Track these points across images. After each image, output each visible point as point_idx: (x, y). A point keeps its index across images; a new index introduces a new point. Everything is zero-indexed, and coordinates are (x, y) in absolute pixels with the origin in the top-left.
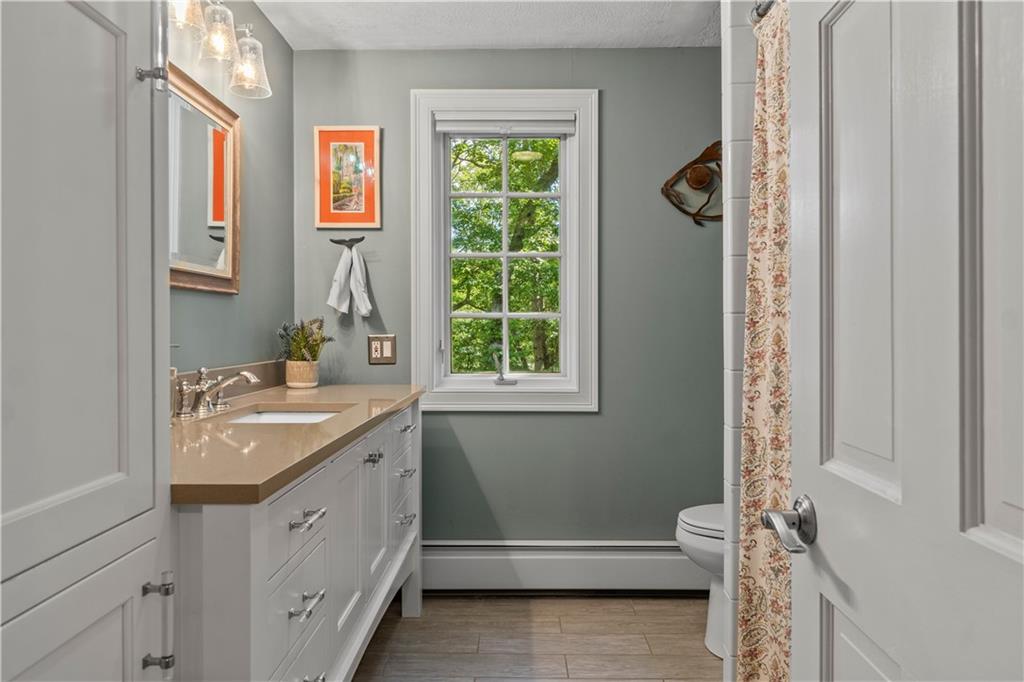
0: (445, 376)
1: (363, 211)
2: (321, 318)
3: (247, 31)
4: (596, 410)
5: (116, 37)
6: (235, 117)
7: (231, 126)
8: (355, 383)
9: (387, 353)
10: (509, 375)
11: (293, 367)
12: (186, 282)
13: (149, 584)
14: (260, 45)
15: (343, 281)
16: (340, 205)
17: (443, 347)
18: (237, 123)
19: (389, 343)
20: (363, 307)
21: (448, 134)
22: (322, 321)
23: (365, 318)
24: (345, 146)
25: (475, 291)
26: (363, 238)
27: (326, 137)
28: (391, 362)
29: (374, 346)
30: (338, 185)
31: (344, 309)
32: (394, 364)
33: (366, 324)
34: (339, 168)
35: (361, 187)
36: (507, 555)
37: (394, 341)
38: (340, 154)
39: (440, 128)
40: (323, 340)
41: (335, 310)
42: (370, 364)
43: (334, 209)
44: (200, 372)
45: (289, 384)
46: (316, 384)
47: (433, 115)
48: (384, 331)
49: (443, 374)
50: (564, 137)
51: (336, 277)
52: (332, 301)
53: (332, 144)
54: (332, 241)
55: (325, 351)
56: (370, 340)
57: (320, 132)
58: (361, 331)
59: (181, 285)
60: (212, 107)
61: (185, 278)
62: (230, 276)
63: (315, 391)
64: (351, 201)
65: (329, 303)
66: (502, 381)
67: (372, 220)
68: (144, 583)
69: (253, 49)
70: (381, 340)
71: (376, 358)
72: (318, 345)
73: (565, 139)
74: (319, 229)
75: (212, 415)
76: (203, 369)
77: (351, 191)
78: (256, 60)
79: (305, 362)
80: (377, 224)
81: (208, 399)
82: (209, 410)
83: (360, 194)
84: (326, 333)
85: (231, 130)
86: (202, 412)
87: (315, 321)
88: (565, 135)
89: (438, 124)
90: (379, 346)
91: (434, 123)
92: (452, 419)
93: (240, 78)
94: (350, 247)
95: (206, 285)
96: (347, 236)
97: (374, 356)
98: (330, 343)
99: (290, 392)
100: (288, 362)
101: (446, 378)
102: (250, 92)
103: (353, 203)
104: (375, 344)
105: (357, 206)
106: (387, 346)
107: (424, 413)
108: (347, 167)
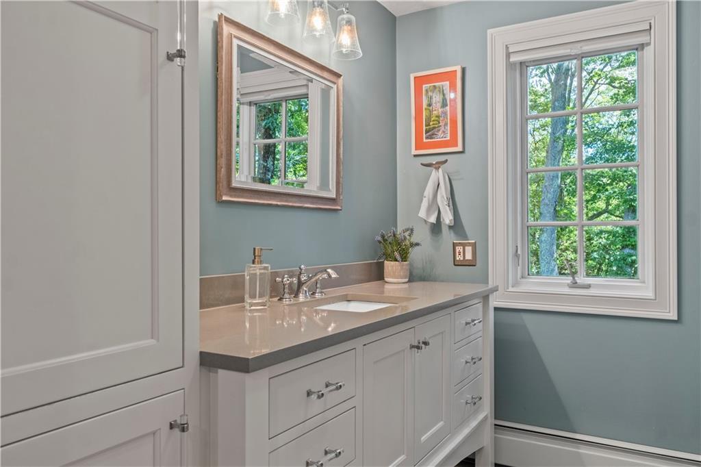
0: (522, 277)
1: (448, 138)
2: (411, 227)
3: (344, 9)
4: (675, 318)
5: (151, 33)
6: (339, 76)
7: (334, 83)
8: (443, 281)
9: (469, 256)
10: (581, 279)
11: (389, 266)
12: (295, 202)
13: (175, 421)
14: (353, 18)
15: (431, 197)
16: (430, 135)
17: (519, 253)
18: (340, 81)
19: (470, 248)
20: (448, 218)
21: (525, 62)
22: (412, 230)
23: (450, 227)
24: (434, 86)
25: (614, 202)
26: (446, 161)
27: (420, 81)
28: (471, 264)
29: (457, 251)
30: (429, 119)
31: (433, 219)
32: (475, 266)
33: (452, 232)
34: (430, 105)
35: (447, 119)
36: (578, 448)
37: (474, 246)
38: (430, 94)
39: (513, 59)
40: (412, 245)
41: (425, 221)
42: (455, 265)
43: (427, 138)
44: (300, 268)
45: (386, 279)
46: (407, 280)
47: (507, 47)
48: (466, 238)
49: (519, 276)
50: (640, 47)
51: (426, 193)
52: (422, 214)
53: (424, 86)
54: (422, 164)
55: (414, 253)
56: (454, 245)
57: (415, 78)
58: (448, 237)
59: (290, 204)
60: (318, 72)
61: (294, 199)
62: (334, 196)
63: (406, 286)
64: (439, 130)
65: (419, 215)
66: (575, 285)
67: (456, 145)
68: (171, 420)
69: (349, 22)
70: (464, 245)
71: (460, 260)
72: (408, 249)
73: (643, 49)
74: (415, 156)
75: (308, 300)
76: (302, 266)
77: (439, 123)
78: (351, 31)
79: (397, 262)
80: (459, 148)
81: (305, 289)
82: (306, 297)
83: (446, 124)
84: (414, 239)
85: (335, 87)
86: (301, 298)
87: (407, 230)
88: (643, 44)
89: (512, 56)
90: (461, 251)
91: (508, 55)
92: (525, 316)
93: (340, 46)
94: (437, 169)
95: (313, 203)
96: (434, 160)
97: (458, 259)
98: (417, 247)
99: (387, 287)
100: (386, 262)
101: (523, 280)
102: (347, 56)
103: (440, 132)
104: (459, 249)
105: (444, 135)
106: (469, 250)
107: (496, 309)
108: (436, 103)
